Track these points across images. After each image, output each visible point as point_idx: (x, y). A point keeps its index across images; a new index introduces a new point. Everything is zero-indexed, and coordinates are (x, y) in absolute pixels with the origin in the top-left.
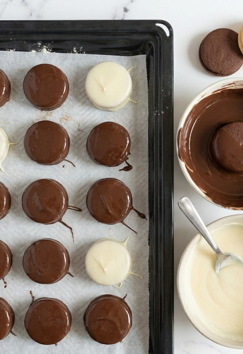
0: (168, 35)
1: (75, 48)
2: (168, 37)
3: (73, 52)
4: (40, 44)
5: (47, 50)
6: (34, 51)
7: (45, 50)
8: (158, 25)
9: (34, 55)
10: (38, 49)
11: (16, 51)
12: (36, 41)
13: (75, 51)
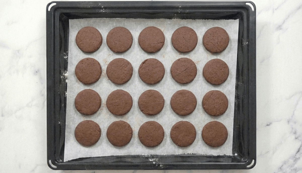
0: (55, 4)
1: (65, 57)
2: (57, 4)
3: (67, 58)
4: (62, 77)
5: (66, 73)
6: (67, 81)
7: (66, 75)
8: (49, 10)
9: (69, 81)
10: (65, 79)
11: (66, 91)
12: (60, 79)
13: (66, 57)
